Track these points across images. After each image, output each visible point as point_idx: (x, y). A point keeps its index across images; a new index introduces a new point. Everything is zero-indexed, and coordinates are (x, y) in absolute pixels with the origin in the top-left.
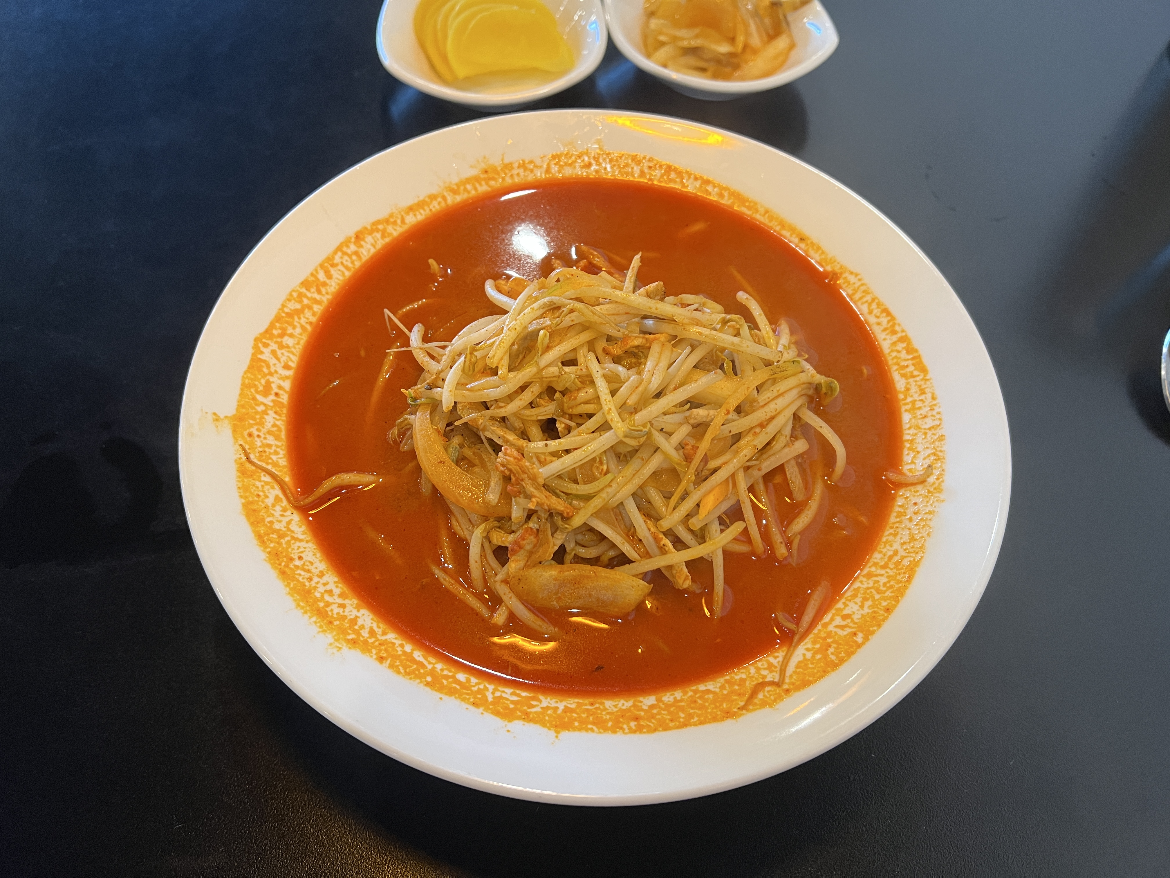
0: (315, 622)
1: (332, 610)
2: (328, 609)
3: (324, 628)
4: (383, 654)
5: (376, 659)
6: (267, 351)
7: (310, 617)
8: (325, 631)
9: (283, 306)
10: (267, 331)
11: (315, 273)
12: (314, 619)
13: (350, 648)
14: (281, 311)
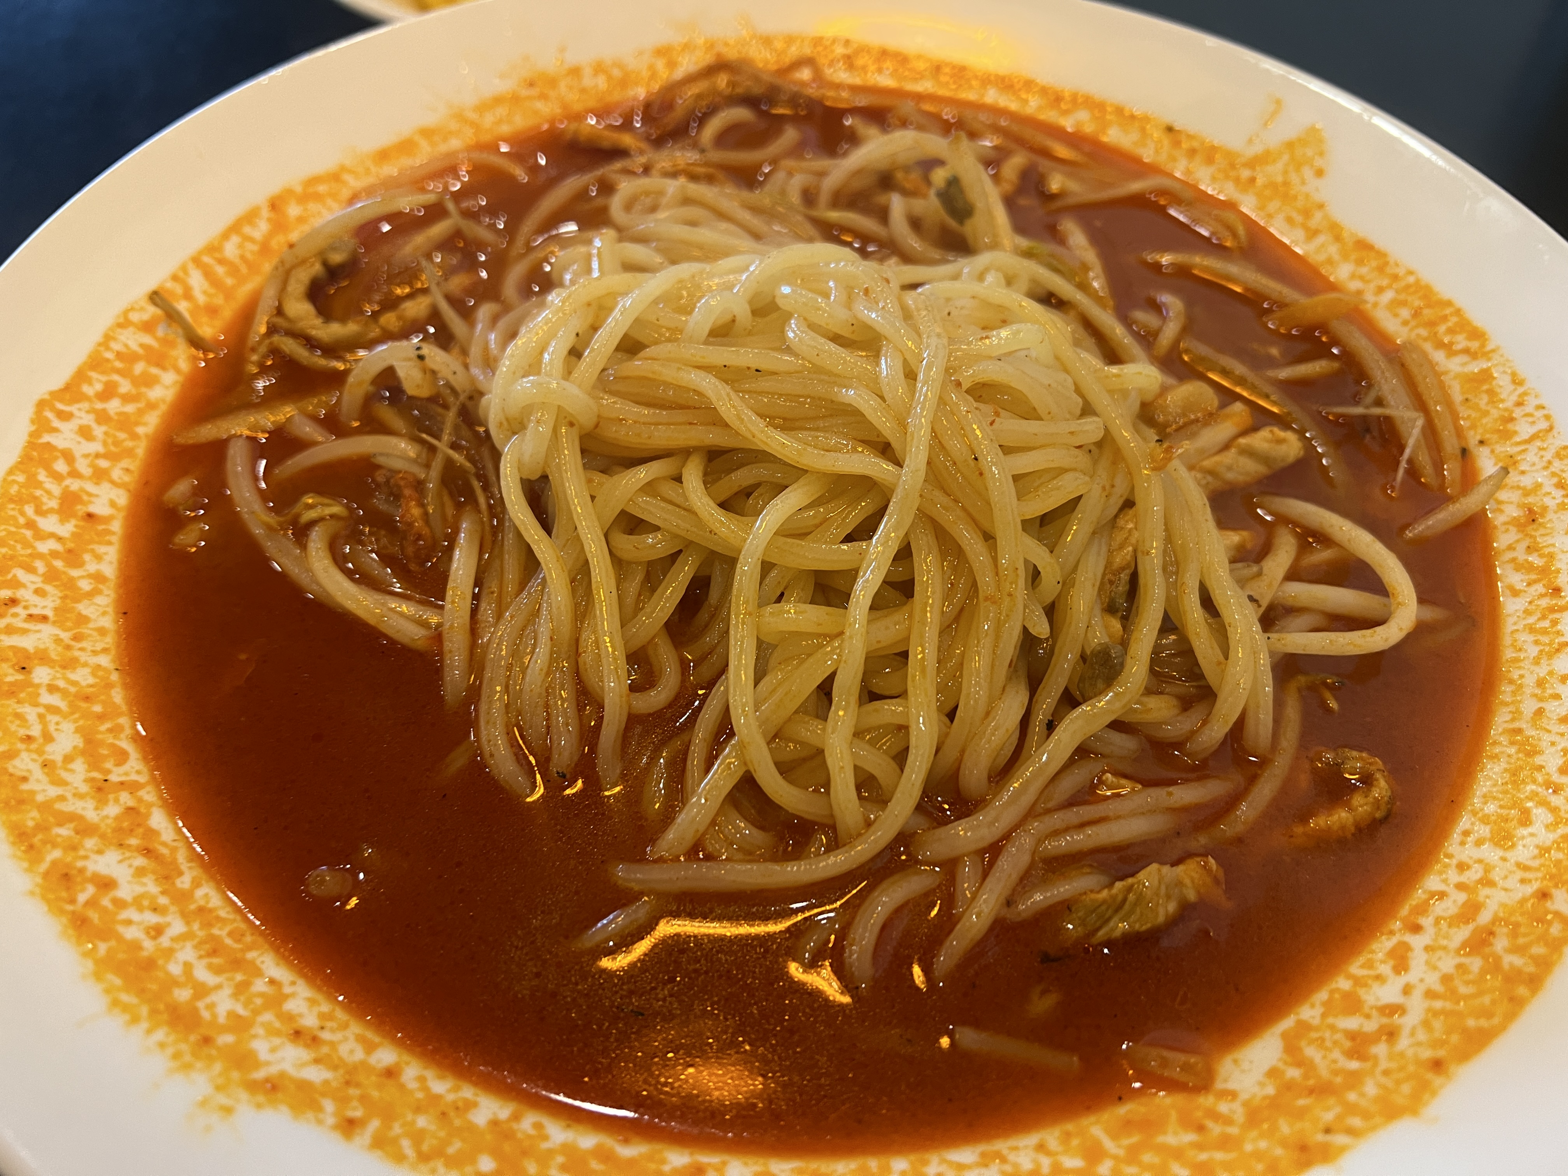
0: (162, 1045)
1: (211, 1007)
2: (200, 1005)
3: (188, 1058)
4: (355, 1109)
5: (336, 1127)
6: (68, 428)
7: (149, 1032)
8: (187, 1067)
9: (108, 338)
10: (67, 388)
11: (181, 274)
12: (160, 1035)
13: (259, 1106)
14: (102, 349)
